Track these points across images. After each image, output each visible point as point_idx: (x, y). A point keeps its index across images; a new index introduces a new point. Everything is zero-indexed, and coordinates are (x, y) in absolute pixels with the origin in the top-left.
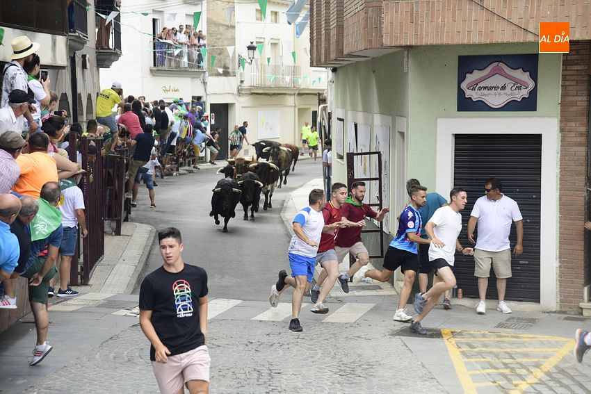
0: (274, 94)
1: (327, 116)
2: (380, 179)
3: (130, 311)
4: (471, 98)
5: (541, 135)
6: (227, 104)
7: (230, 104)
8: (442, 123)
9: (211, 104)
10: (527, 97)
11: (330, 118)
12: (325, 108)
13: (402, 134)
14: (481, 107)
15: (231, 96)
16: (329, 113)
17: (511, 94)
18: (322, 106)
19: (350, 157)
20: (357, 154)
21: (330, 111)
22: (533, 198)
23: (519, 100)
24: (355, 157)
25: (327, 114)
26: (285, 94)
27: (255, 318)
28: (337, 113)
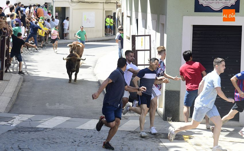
0: (92, 2)
1: (121, 15)
2: (150, 50)
3: (7, 123)
4: (202, 5)
5: (242, 26)
6: (65, 7)
7: (67, 7)
8: (185, 18)
9: (56, 8)
10: (234, 4)
11: (123, 16)
12: (120, 10)
13: (163, 25)
14: (208, 9)
15: (68, 3)
16: (122, 13)
17: (225, 3)
18: (118, 9)
19: (134, 37)
20: (138, 36)
21: (122, 12)
22: (237, 62)
23: (230, 6)
24: (136, 38)
25: (121, 14)
26: (98, 2)
27: (78, 128)
28: (127, 13)
